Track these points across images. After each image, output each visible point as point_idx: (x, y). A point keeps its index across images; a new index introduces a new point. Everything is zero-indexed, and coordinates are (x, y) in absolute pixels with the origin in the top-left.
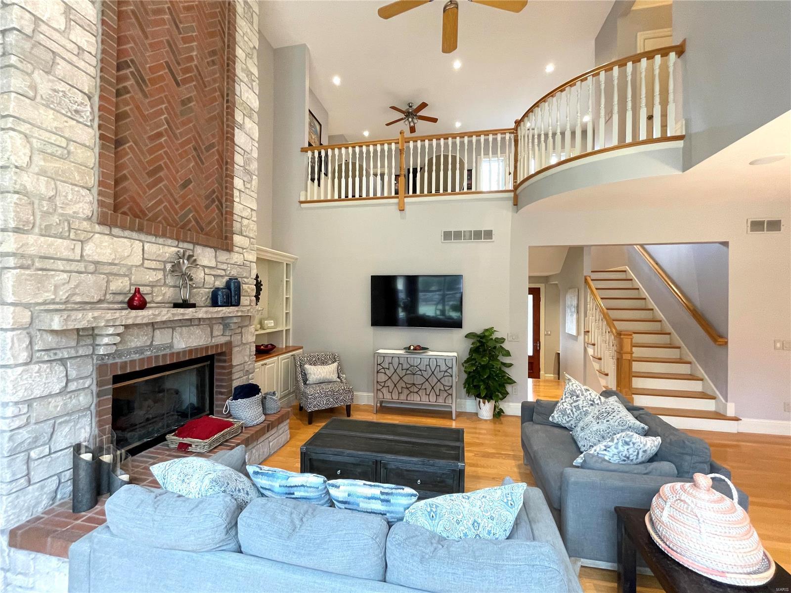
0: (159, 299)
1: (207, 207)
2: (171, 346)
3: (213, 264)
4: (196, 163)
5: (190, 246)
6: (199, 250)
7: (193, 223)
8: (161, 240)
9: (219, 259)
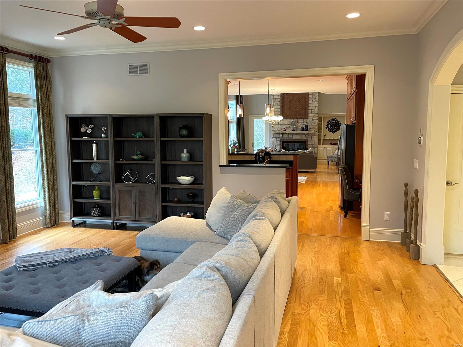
0: (290, 130)
1: (301, 110)
2: (292, 138)
3: (303, 122)
4: (299, 102)
5: (297, 119)
6: (299, 120)
7: (298, 114)
8: (290, 119)
9: (304, 121)
